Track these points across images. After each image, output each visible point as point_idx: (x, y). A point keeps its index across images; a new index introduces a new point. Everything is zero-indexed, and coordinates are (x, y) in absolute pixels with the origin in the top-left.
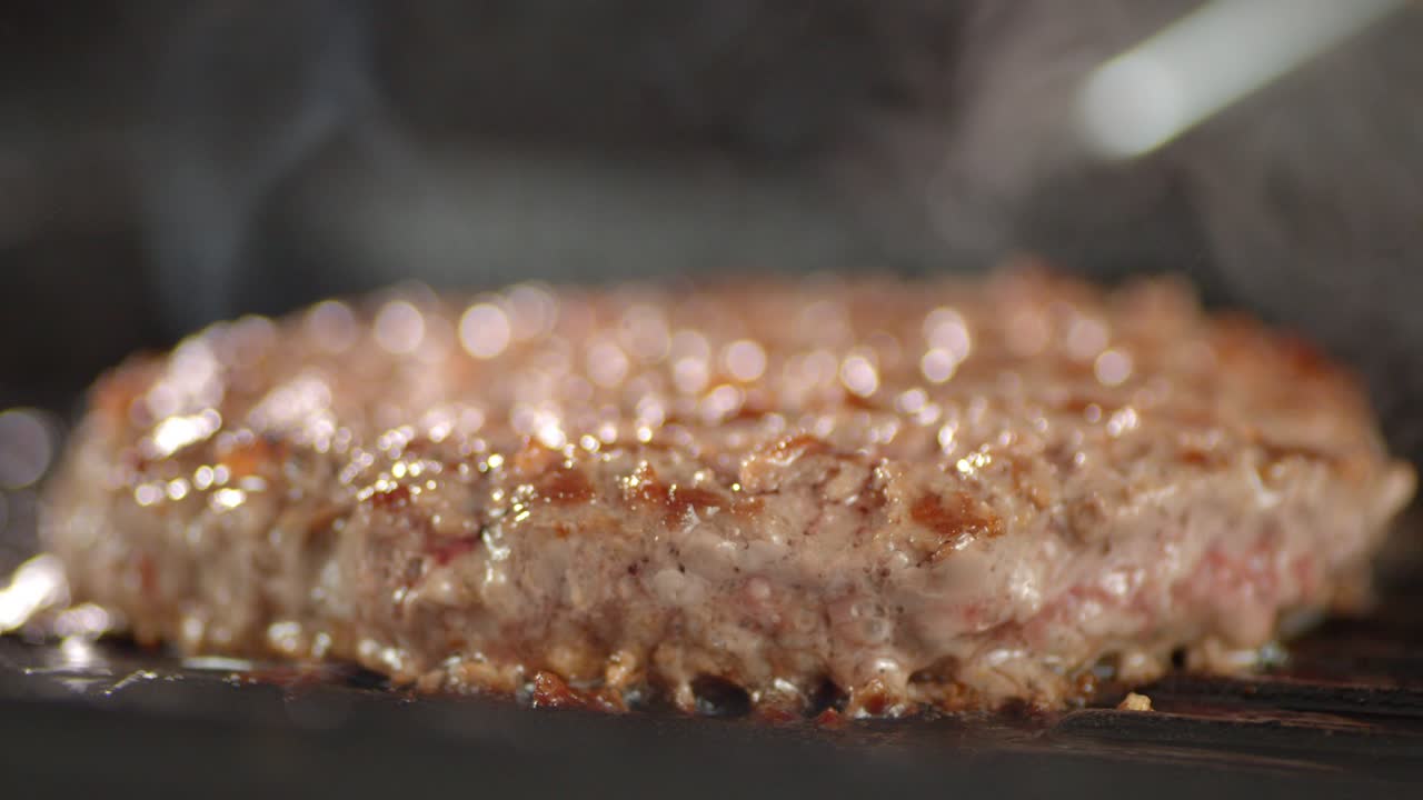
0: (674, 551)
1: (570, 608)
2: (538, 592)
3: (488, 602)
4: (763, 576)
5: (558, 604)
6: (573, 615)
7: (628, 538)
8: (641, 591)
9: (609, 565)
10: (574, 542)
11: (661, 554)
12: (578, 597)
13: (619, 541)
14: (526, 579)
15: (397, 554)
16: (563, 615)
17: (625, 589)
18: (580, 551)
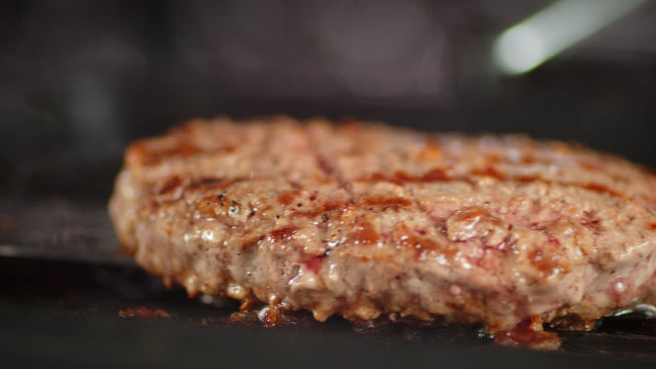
0: (417, 271)
1: (367, 291)
2: (353, 284)
3: (330, 287)
4: (458, 283)
5: (361, 290)
6: (369, 294)
7: (397, 264)
8: (401, 287)
9: (387, 276)
10: (371, 264)
11: (411, 273)
12: (371, 287)
13: (392, 265)
14: (348, 278)
15: (287, 263)
16: (364, 294)
17: (394, 285)
18: (373, 268)
